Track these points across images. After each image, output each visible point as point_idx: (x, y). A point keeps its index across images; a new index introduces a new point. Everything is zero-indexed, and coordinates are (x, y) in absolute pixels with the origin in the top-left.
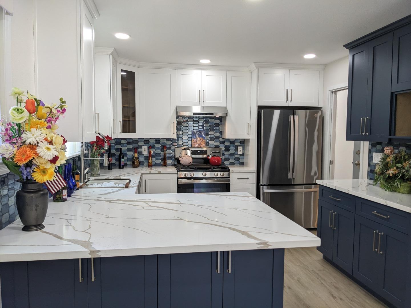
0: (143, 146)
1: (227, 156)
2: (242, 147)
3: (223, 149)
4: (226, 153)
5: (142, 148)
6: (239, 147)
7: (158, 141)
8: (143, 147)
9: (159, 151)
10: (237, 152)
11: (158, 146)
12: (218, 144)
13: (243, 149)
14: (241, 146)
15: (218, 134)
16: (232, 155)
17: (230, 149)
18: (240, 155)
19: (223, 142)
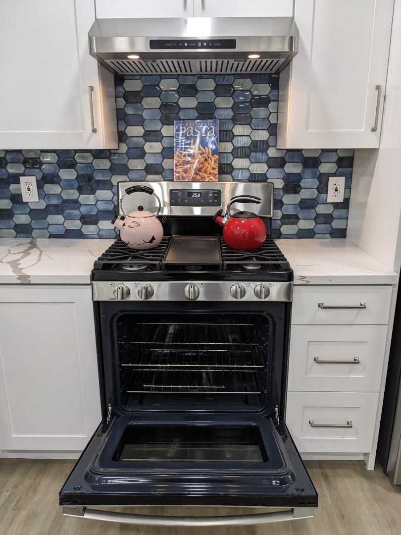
0: (23, 175)
1: (289, 210)
2: (344, 178)
3: (279, 184)
4: (288, 199)
5: (19, 183)
6: (332, 180)
7: (66, 158)
8: (21, 178)
9: (73, 194)
10: (323, 196)
11: (67, 174)
12: (260, 168)
13: (348, 187)
14: (341, 175)
15: (263, 135)
16: (307, 205)
17: (302, 184)
18: (336, 205)
19: (278, 163)
